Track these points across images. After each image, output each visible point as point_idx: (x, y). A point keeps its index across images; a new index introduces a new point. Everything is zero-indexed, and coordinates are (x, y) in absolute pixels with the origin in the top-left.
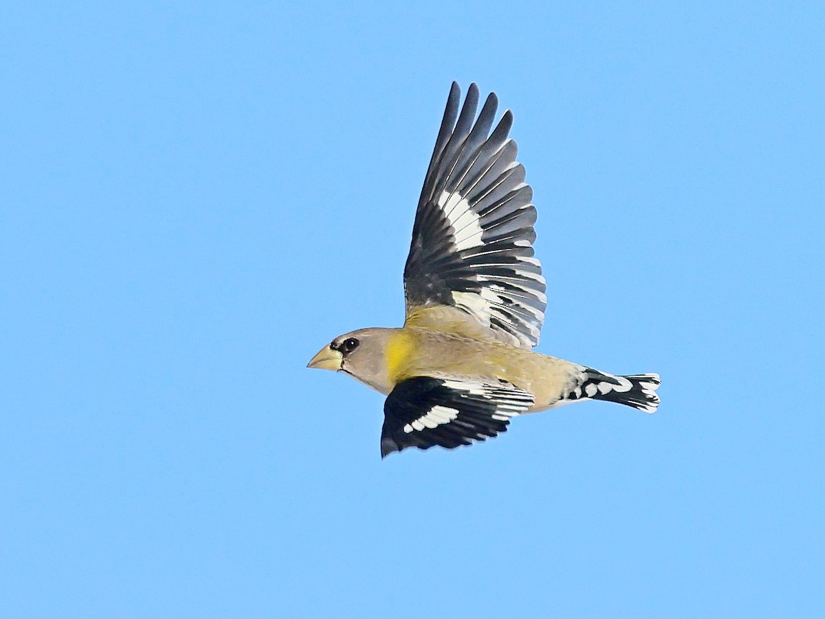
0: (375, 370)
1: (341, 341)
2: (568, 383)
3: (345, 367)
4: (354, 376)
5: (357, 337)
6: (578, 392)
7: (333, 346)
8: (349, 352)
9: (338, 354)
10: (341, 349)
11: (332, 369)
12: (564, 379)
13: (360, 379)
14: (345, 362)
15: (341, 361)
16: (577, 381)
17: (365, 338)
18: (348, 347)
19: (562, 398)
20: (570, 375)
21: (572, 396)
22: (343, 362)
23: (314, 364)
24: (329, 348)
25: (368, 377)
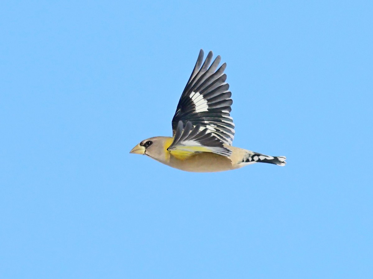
0: (160, 153)
1: (145, 142)
2: (246, 155)
3: (146, 153)
4: (150, 156)
5: (152, 140)
6: (250, 159)
7: (141, 144)
8: (148, 146)
9: (143, 148)
10: (145, 145)
11: (141, 154)
12: (244, 154)
13: (153, 158)
14: (147, 151)
15: (144, 150)
16: (250, 155)
17: (156, 141)
18: (148, 144)
19: (243, 161)
20: (246, 152)
21: (248, 161)
22: (145, 151)
23: (133, 152)
24: (139, 145)
25: (157, 157)
